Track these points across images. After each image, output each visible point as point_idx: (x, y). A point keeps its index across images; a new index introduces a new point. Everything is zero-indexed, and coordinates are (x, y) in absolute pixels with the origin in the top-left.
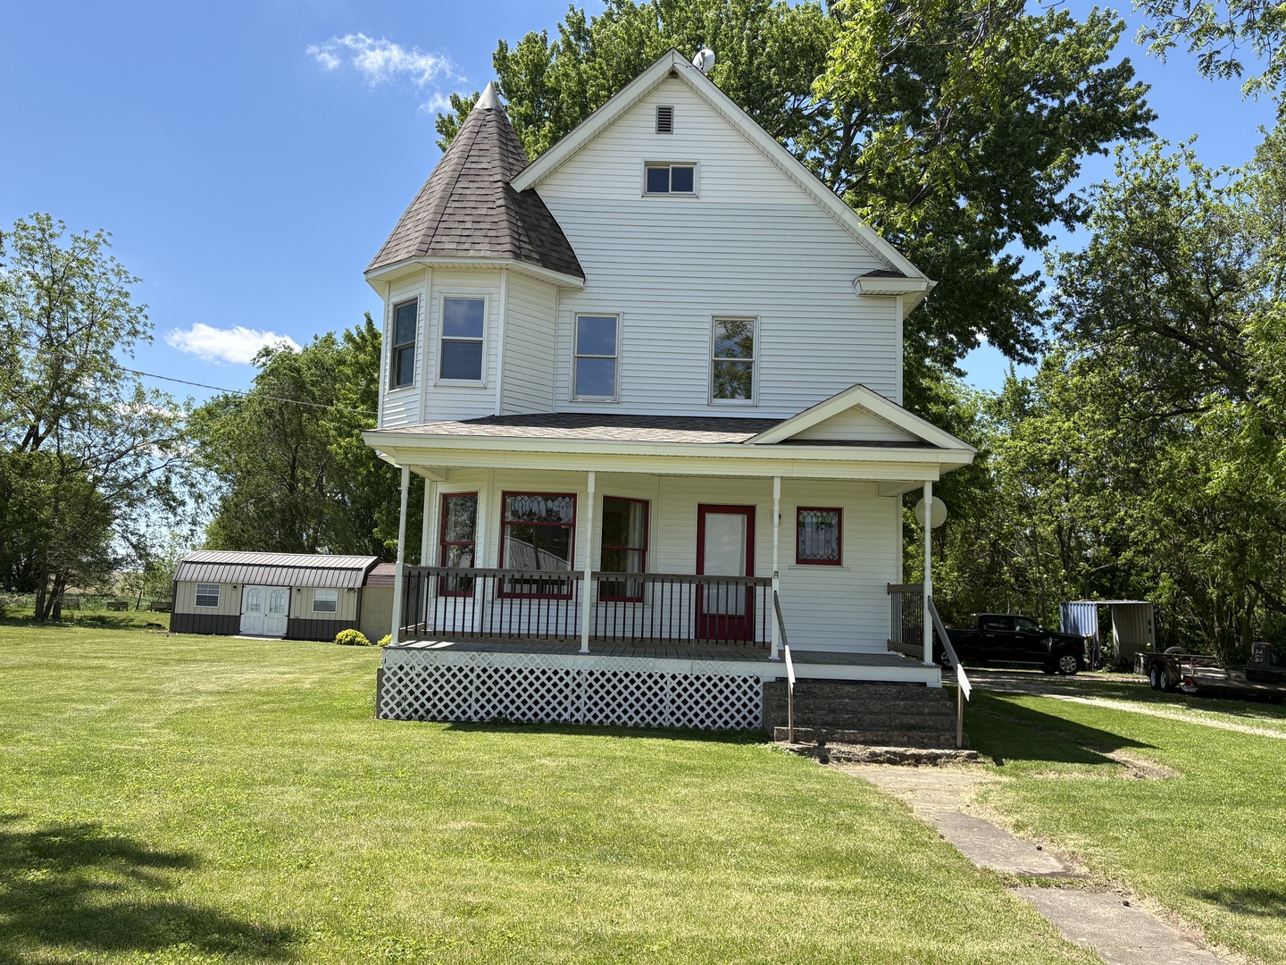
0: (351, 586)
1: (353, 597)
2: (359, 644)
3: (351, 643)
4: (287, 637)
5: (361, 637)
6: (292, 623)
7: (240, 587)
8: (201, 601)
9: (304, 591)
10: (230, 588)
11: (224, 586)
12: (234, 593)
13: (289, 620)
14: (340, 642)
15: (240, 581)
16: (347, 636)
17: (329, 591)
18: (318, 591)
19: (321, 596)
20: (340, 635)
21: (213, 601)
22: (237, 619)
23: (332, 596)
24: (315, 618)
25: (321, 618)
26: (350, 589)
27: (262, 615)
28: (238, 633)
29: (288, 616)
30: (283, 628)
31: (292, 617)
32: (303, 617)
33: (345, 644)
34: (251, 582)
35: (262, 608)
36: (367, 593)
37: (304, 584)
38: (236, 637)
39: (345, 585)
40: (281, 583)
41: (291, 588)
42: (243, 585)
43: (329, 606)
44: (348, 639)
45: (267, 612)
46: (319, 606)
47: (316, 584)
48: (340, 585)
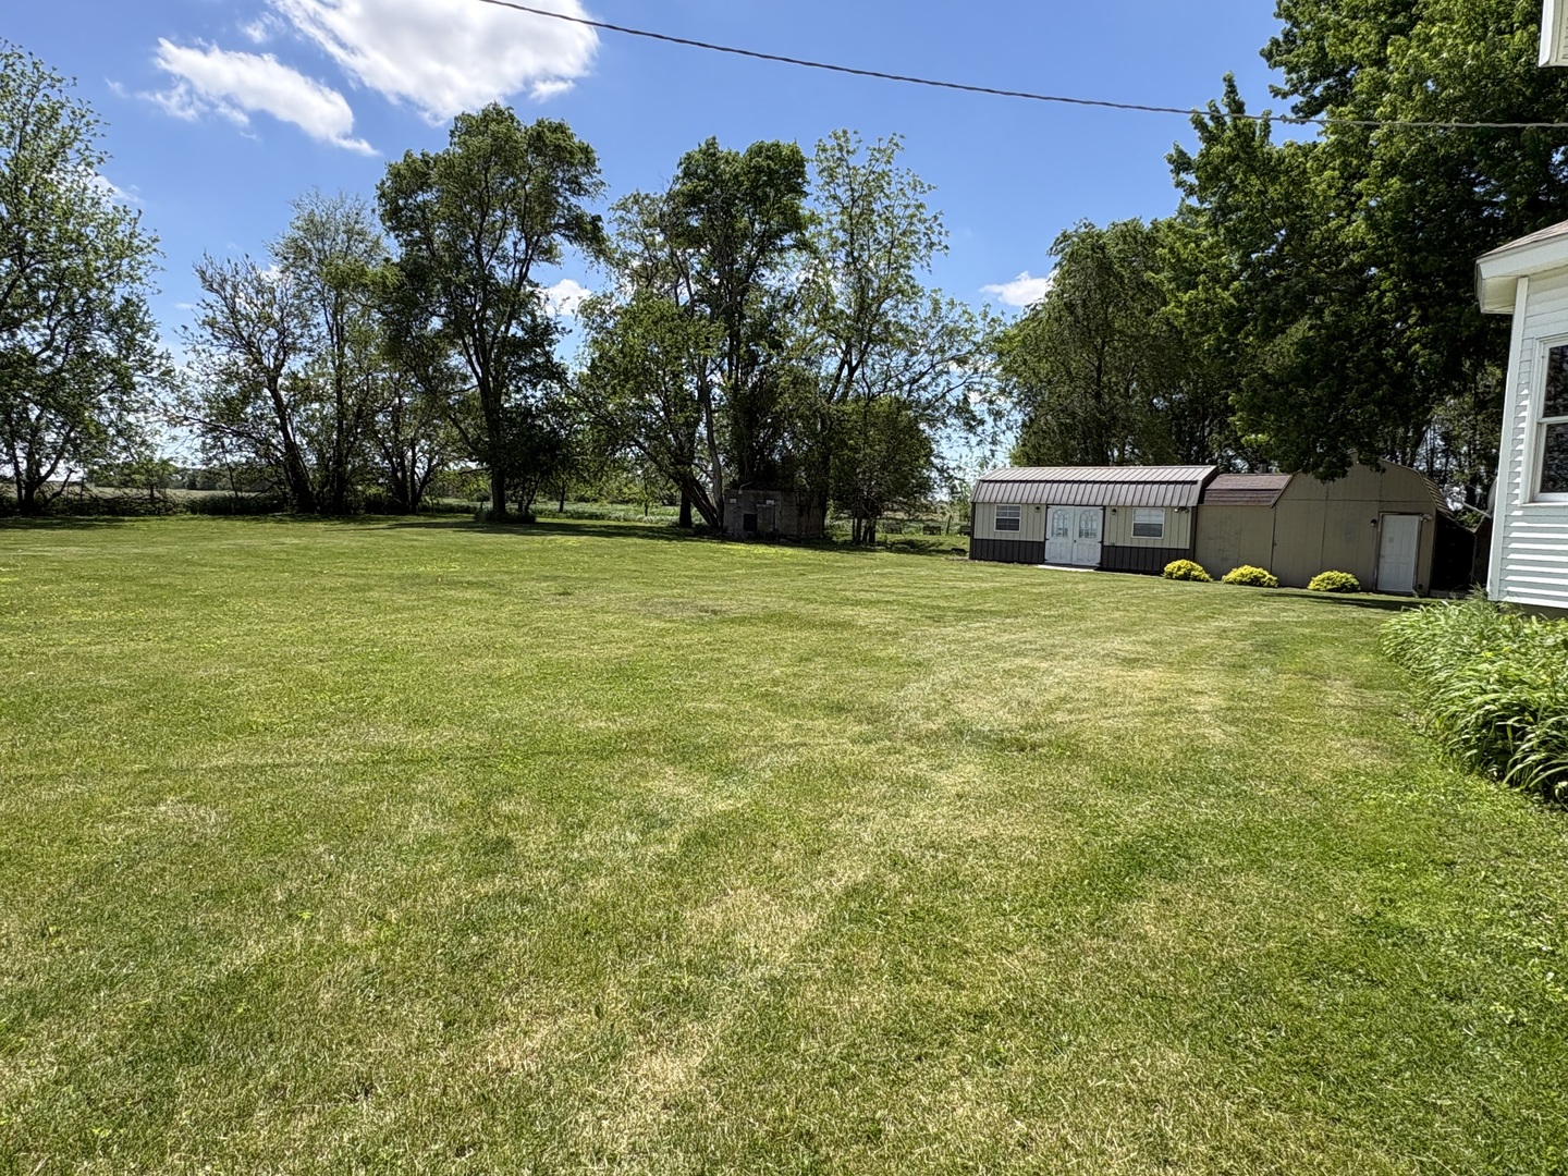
0: (1182, 504)
1: (1187, 518)
2: (1196, 579)
3: (1186, 577)
4: (1102, 568)
5: (1198, 570)
6: (1107, 551)
7: (1043, 508)
8: (1001, 525)
9: (1121, 512)
10: (1033, 508)
11: (1025, 508)
12: (1038, 515)
13: (1103, 547)
14: (1170, 575)
15: (1044, 501)
16: (1179, 569)
17: (1154, 512)
18: (1140, 512)
19: (1142, 517)
20: (1169, 567)
21: (1013, 525)
22: (1041, 545)
23: (1158, 518)
24: (1136, 545)
25: (1144, 545)
26: (1182, 509)
27: (1071, 540)
28: (1044, 562)
29: (1102, 542)
30: (1096, 557)
31: (1106, 543)
32: (1120, 544)
33: (1177, 578)
34: (1057, 502)
35: (1070, 533)
36: (1205, 513)
37: (1121, 503)
38: (1041, 566)
39: (1175, 503)
40: (1092, 502)
41: (1104, 508)
42: (1048, 506)
43: (1152, 530)
44: (1181, 573)
45: (1076, 537)
46: (1140, 530)
47: (1136, 503)
48: (1167, 503)
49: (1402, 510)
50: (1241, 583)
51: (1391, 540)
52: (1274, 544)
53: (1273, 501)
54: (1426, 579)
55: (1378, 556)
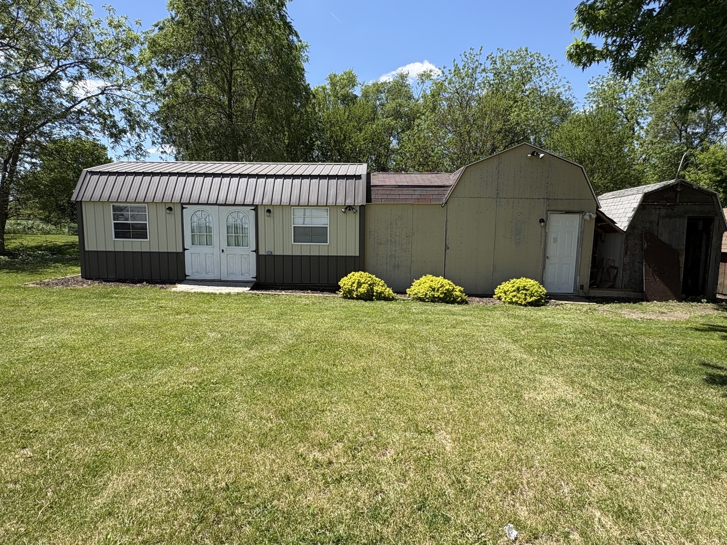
0: (349, 202)
1: (353, 220)
2: (381, 297)
3: (369, 296)
4: (258, 285)
5: (380, 287)
6: (263, 261)
7: (177, 209)
8: (122, 231)
9: (277, 213)
10: (162, 210)
11: (153, 208)
12: (170, 218)
13: (259, 257)
14: (348, 295)
15: (177, 199)
16: (360, 285)
17: (316, 212)
18: (299, 212)
19: (300, 219)
20: (346, 282)
21: (140, 232)
22: (179, 258)
23: (320, 219)
24: (297, 253)
25: (306, 253)
26: (349, 208)
27: (217, 251)
28: (182, 278)
29: (257, 251)
30: (250, 272)
31: (262, 252)
32: (278, 252)
33: (359, 298)
34: (194, 199)
35: (215, 239)
36: (376, 214)
37: (276, 201)
38: (181, 287)
39: (340, 201)
40: (240, 200)
41: (256, 208)
42: (183, 206)
43: (317, 234)
44: (362, 290)
45: (224, 245)
46: (304, 234)
47: (294, 200)
48: (331, 201)
49: (567, 209)
50: (434, 300)
51: (555, 240)
52: (447, 248)
53: (444, 201)
54: (586, 279)
55: (545, 257)
